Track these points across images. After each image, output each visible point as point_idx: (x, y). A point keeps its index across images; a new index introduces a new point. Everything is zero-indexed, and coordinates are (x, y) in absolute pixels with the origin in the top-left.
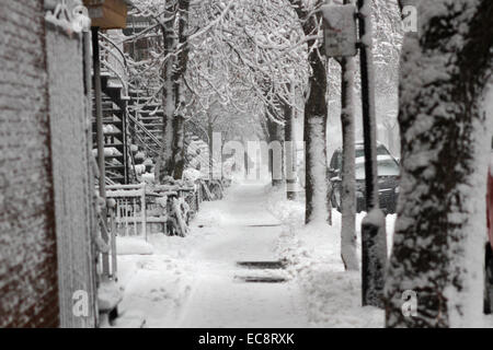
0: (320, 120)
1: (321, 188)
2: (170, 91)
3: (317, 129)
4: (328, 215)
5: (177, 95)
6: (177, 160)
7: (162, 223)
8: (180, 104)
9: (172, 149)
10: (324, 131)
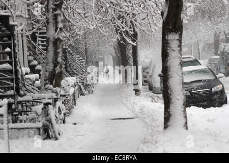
0: (177, 37)
1: (178, 97)
2: (51, 20)
3: (174, 45)
4: (184, 121)
5: (56, 23)
6: (57, 72)
7: (39, 129)
8: (58, 30)
9: (54, 63)
10: (180, 46)
